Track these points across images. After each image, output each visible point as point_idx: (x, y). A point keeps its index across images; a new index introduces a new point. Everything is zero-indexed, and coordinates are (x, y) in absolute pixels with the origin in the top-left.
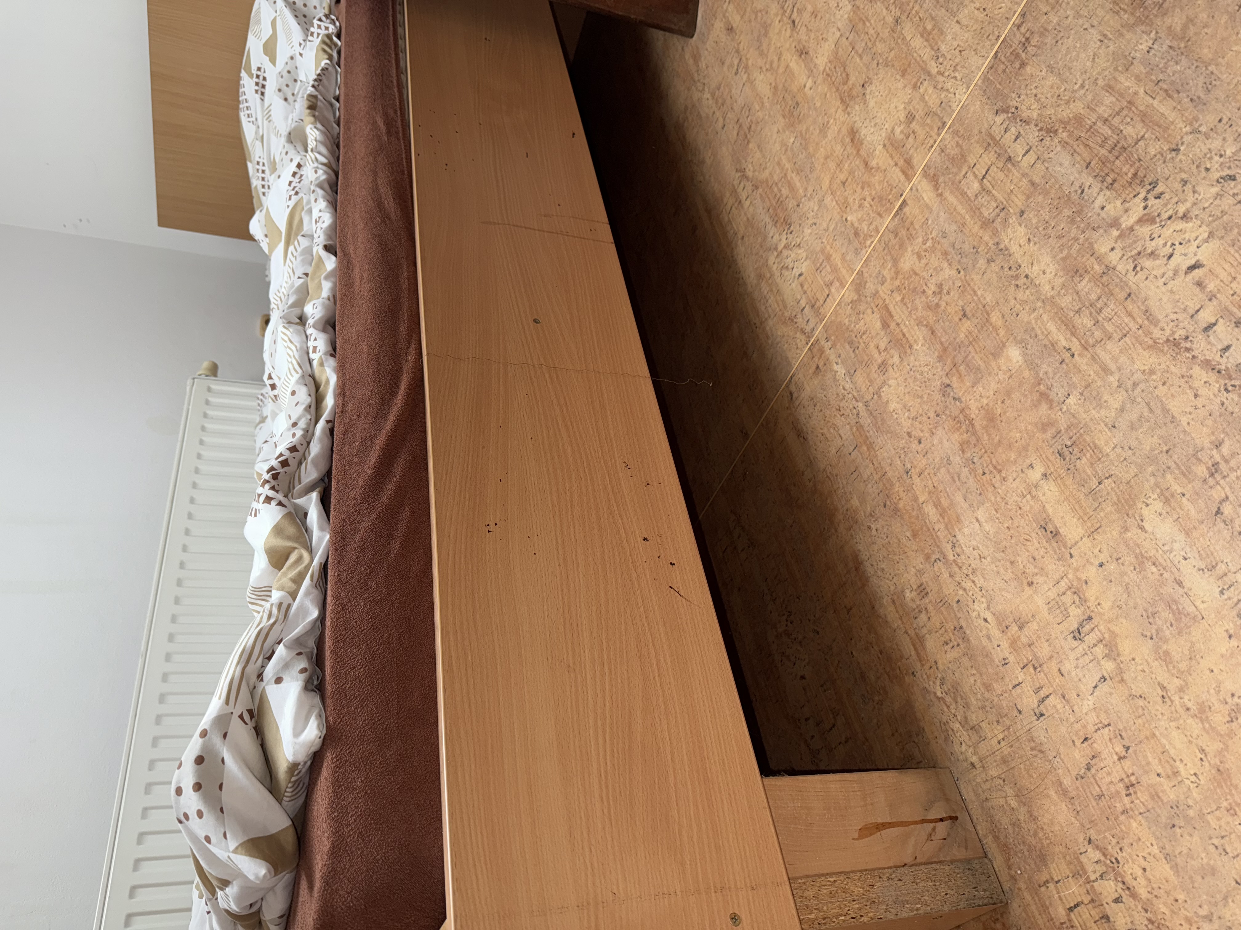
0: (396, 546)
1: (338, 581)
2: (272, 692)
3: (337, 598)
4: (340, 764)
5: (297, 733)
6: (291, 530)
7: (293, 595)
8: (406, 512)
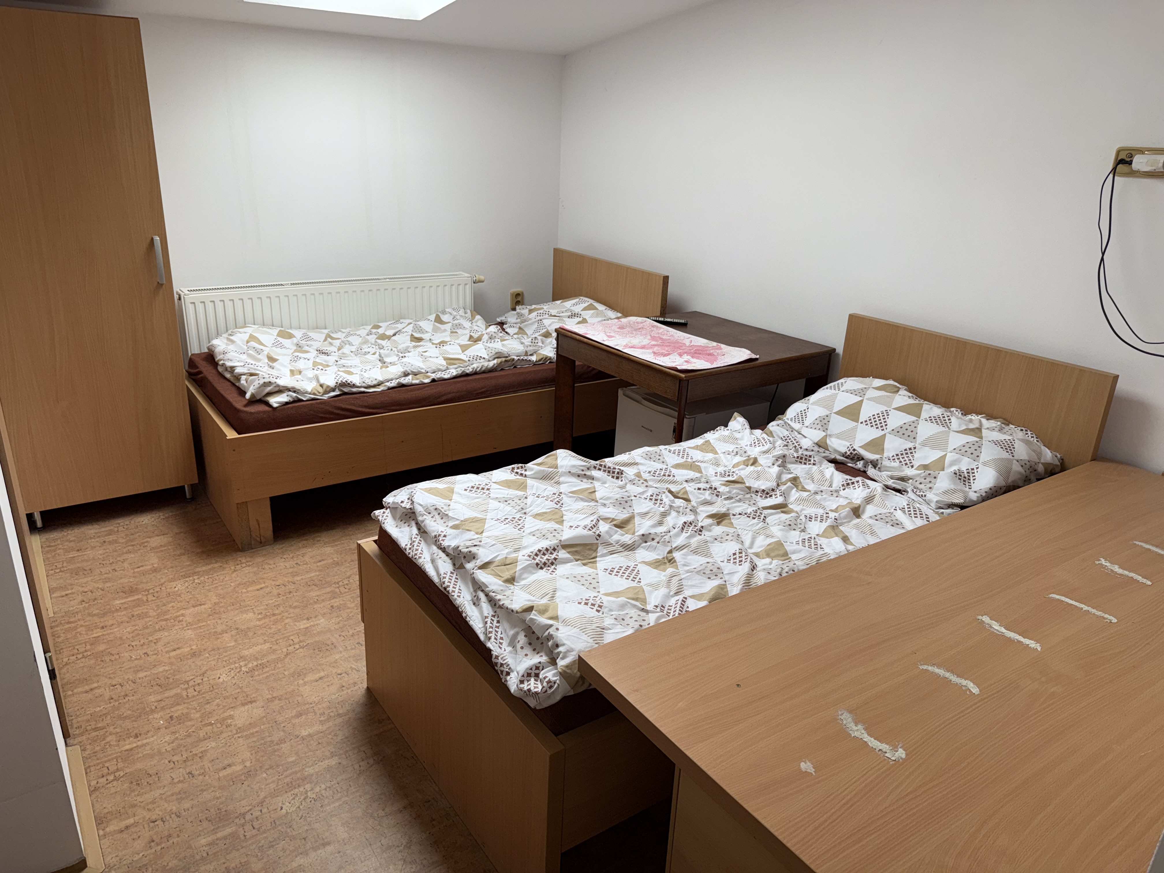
0: (322, 415)
1: (312, 404)
2: (285, 395)
3: (308, 404)
4: (268, 412)
5: (276, 402)
6: (328, 390)
7: (310, 394)
8: (332, 416)
